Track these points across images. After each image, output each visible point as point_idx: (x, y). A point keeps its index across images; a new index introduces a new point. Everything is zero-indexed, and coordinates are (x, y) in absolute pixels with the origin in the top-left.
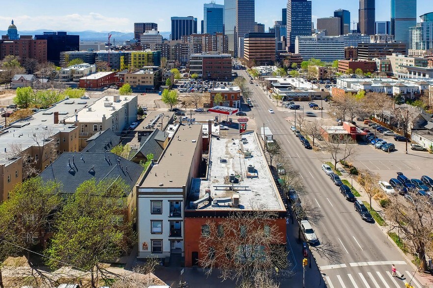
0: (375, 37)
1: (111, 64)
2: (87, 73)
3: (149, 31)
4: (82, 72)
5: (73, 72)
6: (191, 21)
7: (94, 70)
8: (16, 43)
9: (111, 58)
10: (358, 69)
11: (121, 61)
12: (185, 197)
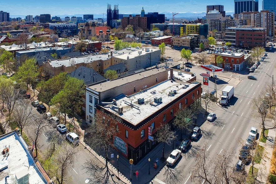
1: (175, 32)
2: (158, 36)
3: (212, 11)
4: (154, 35)
5: (150, 35)
6: (251, 2)
8: (134, 19)
9: (175, 28)
11: (181, 30)
12: (100, 98)
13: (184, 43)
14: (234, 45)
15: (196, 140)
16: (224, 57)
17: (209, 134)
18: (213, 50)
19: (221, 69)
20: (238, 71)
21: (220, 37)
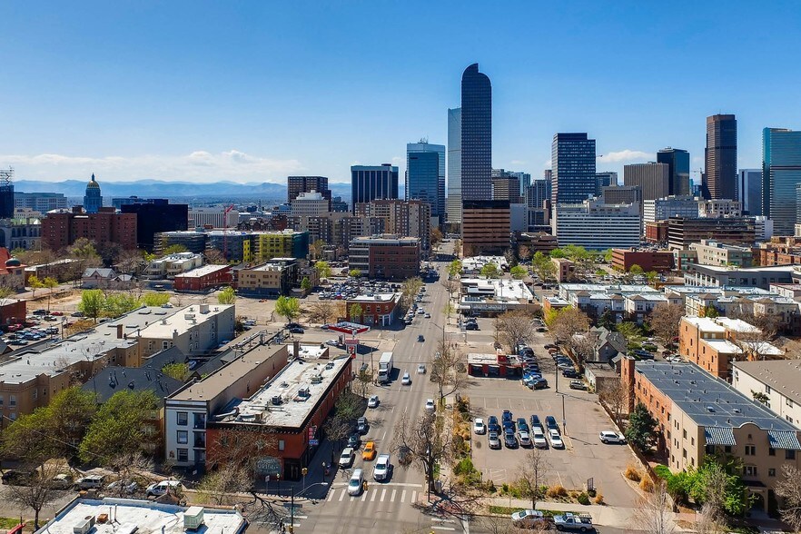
0: (707, 205)
1: (229, 252)
2: (189, 267)
3: (306, 194)
4: (180, 266)
5: (168, 265)
6: (385, 173)
7: (199, 262)
8: (92, 218)
9: (229, 244)
10: (634, 266)
11: (245, 247)
12: (208, 410)
13: (266, 280)
14: (365, 275)
15: (364, 433)
16: (363, 305)
17: (378, 423)
18: (328, 290)
19: (365, 327)
20: (387, 327)
21: (333, 257)
